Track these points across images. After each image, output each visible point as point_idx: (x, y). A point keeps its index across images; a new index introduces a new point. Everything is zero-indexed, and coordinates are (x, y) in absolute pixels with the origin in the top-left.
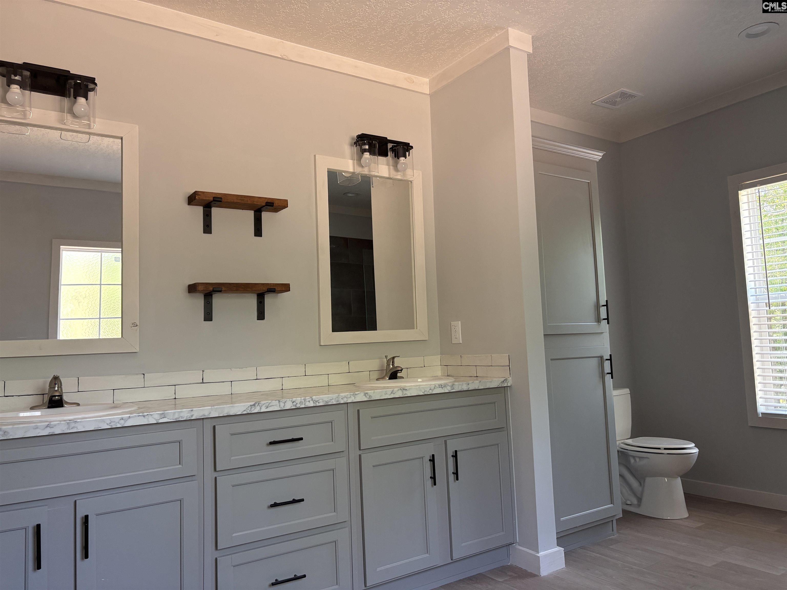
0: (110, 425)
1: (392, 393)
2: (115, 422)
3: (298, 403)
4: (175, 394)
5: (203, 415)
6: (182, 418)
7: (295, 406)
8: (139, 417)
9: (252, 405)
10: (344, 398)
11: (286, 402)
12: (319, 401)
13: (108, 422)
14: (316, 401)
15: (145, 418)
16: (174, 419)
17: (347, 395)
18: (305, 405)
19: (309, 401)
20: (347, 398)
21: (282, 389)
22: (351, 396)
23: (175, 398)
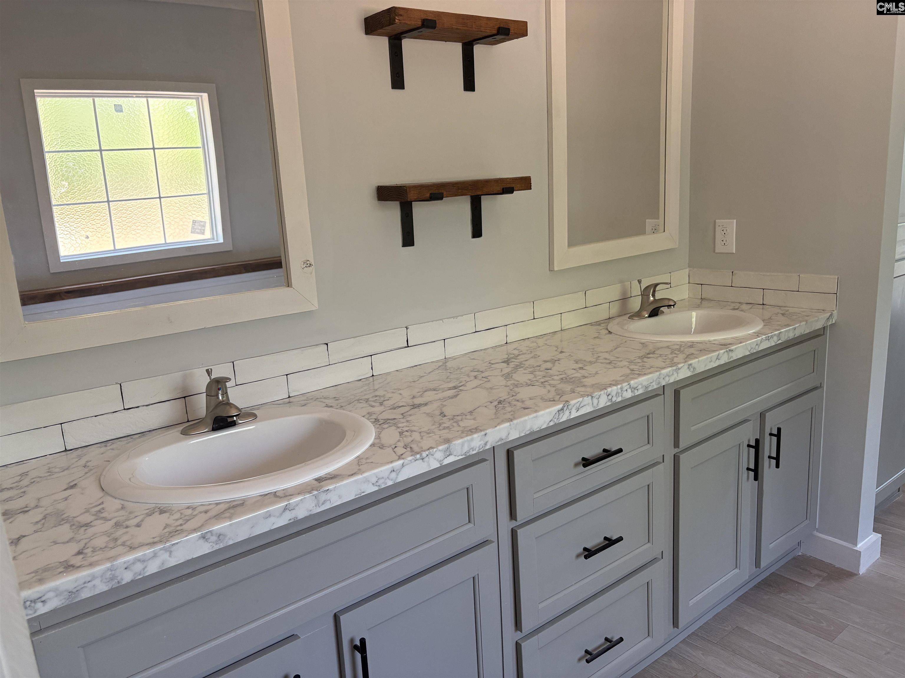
0: (378, 484)
1: (717, 358)
2: (383, 478)
3: (614, 396)
4: (372, 369)
5: (501, 438)
6: (473, 451)
7: (610, 401)
8: (416, 461)
9: (559, 410)
10: (666, 376)
11: (599, 396)
12: (638, 388)
13: (374, 480)
14: (635, 389)
15: (425, 462)
16: (462, 454)
17: (670, 372)
18: (622, 397)
19: (626, 390)
20: (669, 376)
21: (506, 342)
22: (673, 373)
23: (373, 375)
